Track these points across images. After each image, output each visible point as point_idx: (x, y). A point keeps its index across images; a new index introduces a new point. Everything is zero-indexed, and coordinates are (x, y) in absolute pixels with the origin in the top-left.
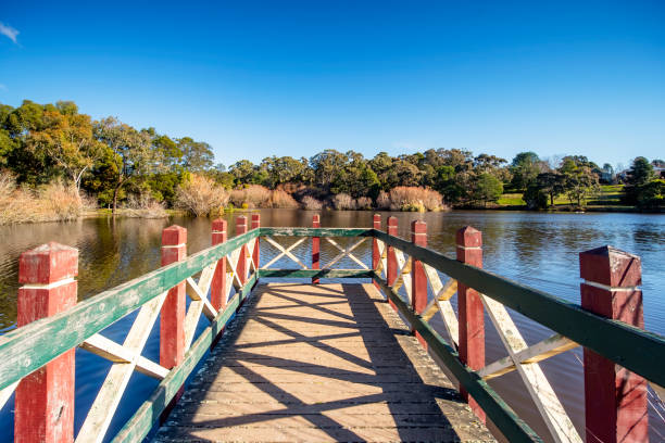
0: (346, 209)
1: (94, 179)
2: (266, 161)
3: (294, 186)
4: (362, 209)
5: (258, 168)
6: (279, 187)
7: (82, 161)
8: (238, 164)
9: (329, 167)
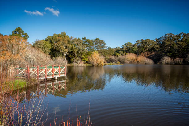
0: (167, 64)
1: (70, 55)
2: (138, 42)
3: (149, 53)
4: (176, 64)
5: (134, 46)
6: (142, 54)
7: (65, 50)
8: (126, 44)
9: (168, 43)
